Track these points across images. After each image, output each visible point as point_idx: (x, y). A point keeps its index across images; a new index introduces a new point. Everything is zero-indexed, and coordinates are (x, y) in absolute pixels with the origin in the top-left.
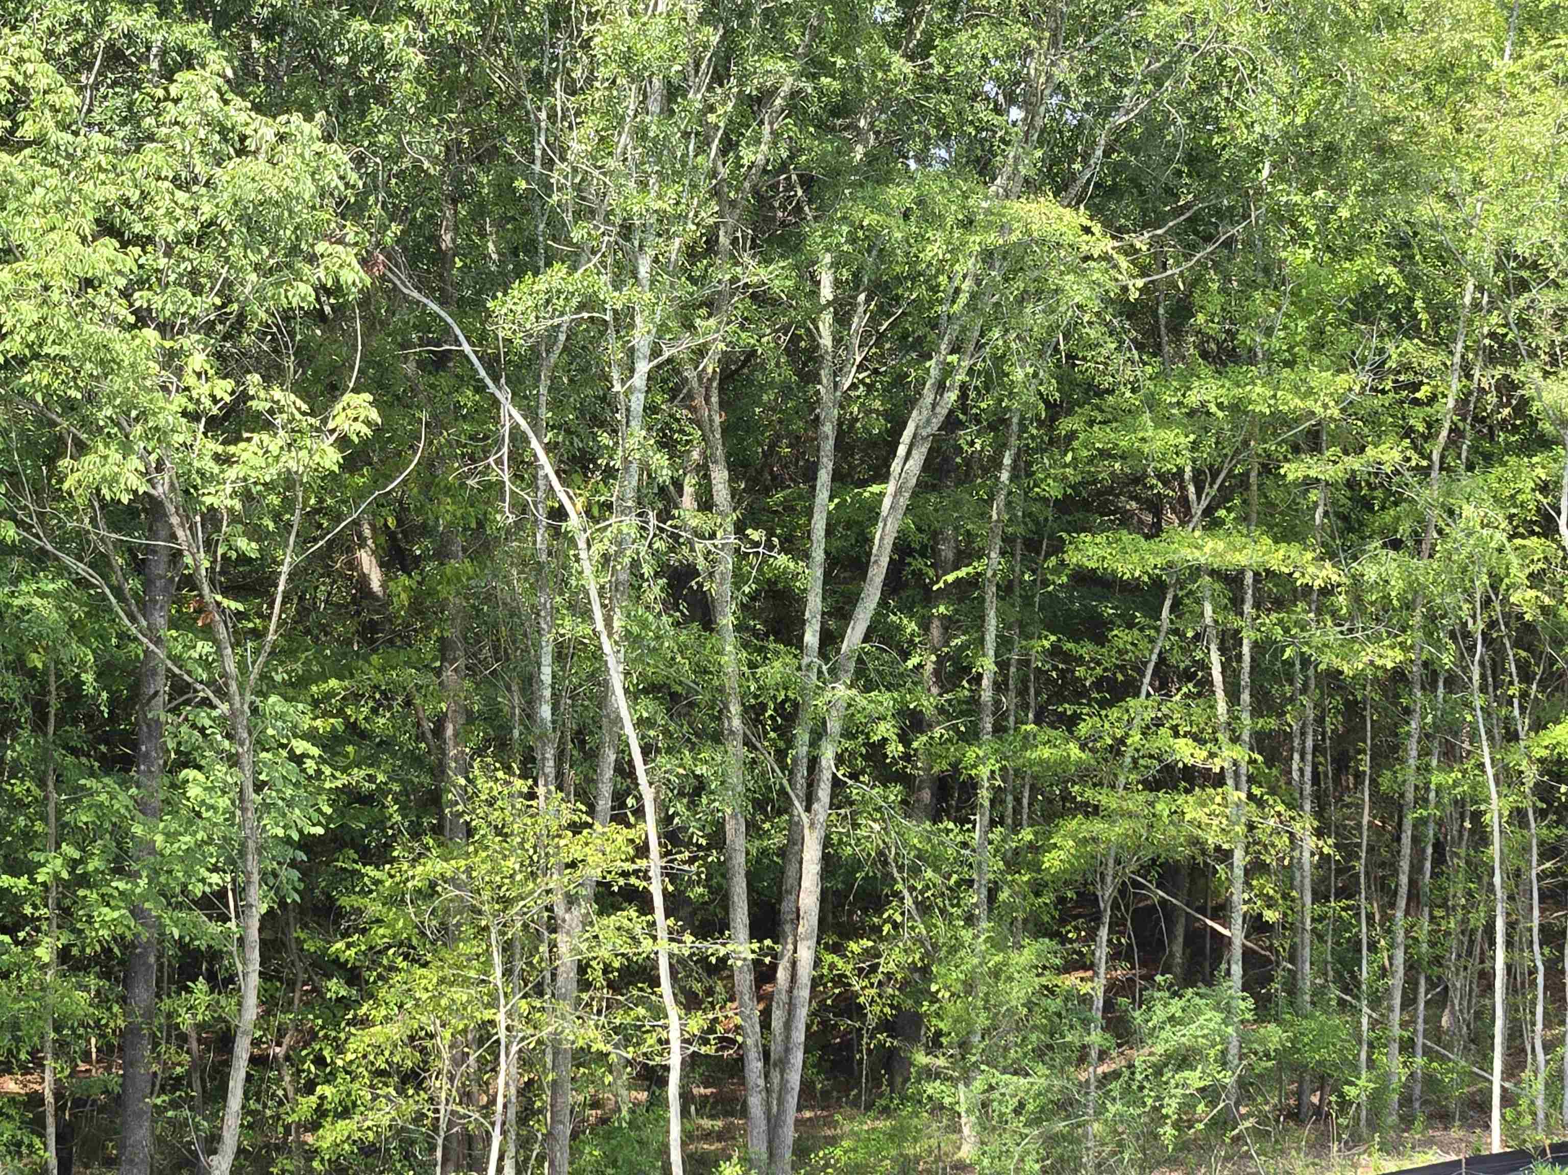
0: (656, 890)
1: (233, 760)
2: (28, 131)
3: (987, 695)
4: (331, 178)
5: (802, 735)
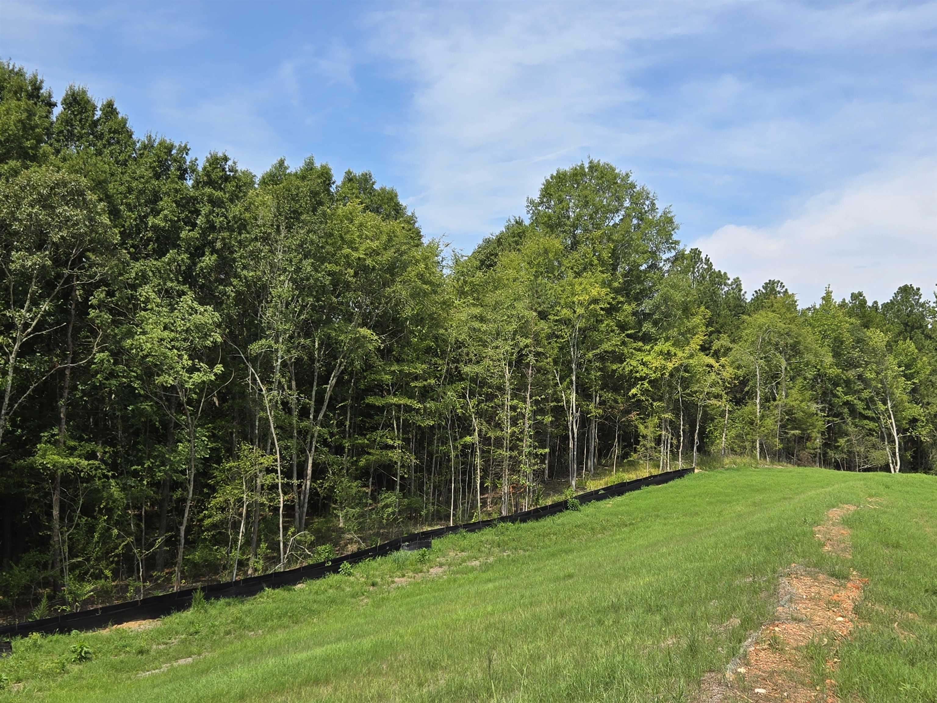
0: (279, 469)
1: (189, 441)
2: (149, 307)
3: (347, 429)
4: (216, 319)
5: (309, 437)
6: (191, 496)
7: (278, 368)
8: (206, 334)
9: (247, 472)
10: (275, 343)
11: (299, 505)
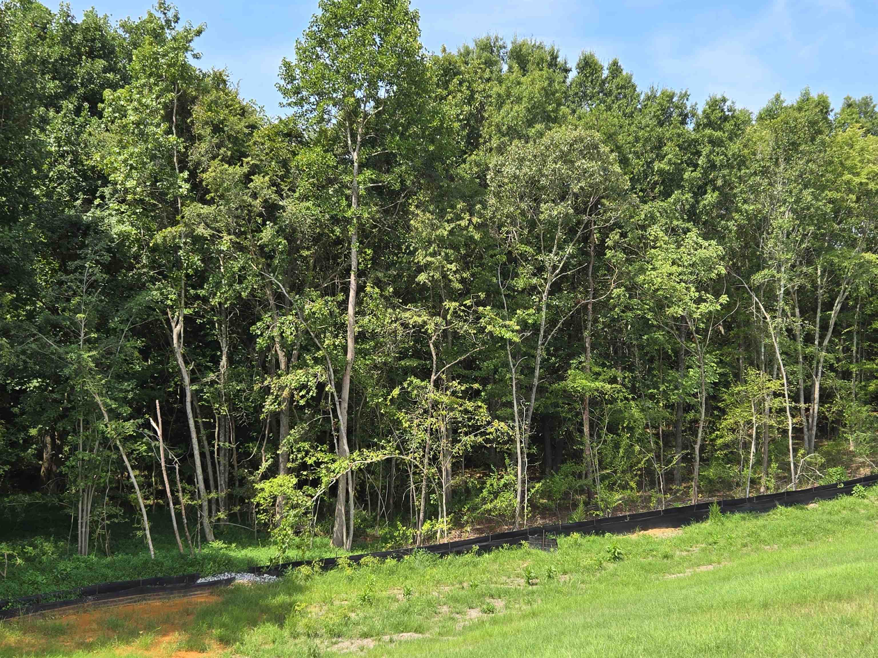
0: (786, 393)
1: (699, 367)
2: (658, 245)
3: (854, 355)
4: (719, 253)
5: (815, 362)
6: (703, 417)
7: (782, 296)
8: (711, 267)
9: (755, 395)
10: (778, 272)
11: (808, 427)
